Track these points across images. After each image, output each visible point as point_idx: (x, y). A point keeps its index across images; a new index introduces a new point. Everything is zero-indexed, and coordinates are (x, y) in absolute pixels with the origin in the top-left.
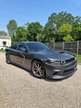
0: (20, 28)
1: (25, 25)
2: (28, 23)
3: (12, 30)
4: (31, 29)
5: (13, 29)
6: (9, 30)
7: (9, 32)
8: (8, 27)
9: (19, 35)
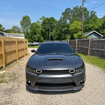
0: (34, 24)
1: (40, 19)
2: (43, 17)
3: (26, 27)
4: (45, 25)
5: (27, 25)
6: (22, 26)
7: (23, 28)
8: (22, 24)
9: (32, 32)
